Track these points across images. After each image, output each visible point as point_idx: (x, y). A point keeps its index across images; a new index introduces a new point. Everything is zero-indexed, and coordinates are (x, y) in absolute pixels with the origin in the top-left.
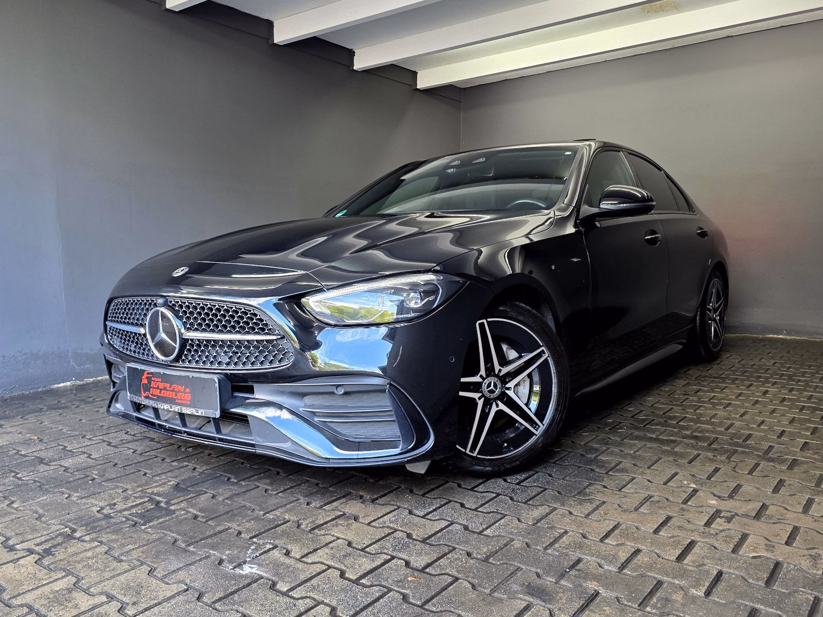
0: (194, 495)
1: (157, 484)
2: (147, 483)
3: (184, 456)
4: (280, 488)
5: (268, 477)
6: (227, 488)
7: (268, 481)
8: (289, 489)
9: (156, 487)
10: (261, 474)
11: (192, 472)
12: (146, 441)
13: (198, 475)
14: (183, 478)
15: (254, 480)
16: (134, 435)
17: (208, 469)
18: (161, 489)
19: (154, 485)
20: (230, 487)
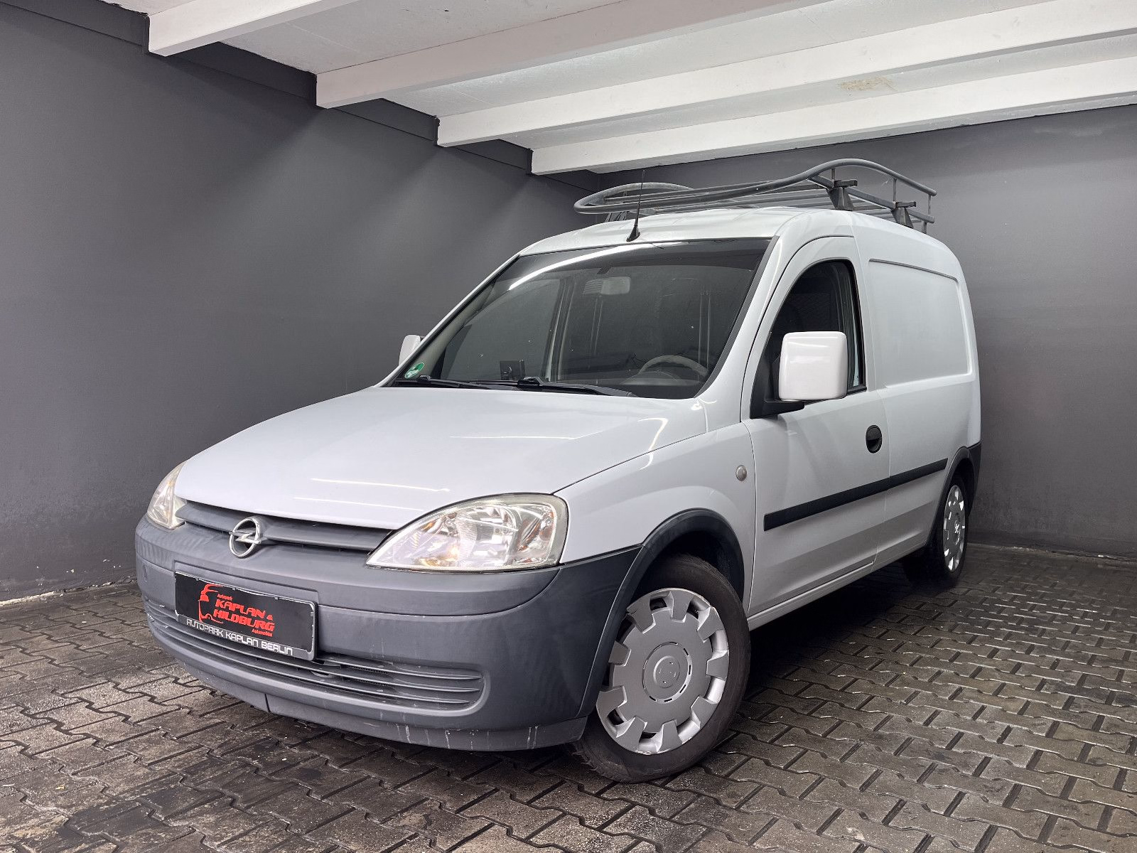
0: (87, 846)
1: (36, 820)
2: (21, 819)
3: (97, 762)
4: (227, 833)
5: (214, 811)
6: (144, 831)
7: (212, 819)
8: (241, 835)
9: (33, 827)
10: (206, 804)
11: (100, 797)
12: (50, 729)
13: (106, 804)
14: (81, 808)
15: (191, 817)
16: (33, 716)
17: (127, 791)
18: (40, 831)
19: (31, 822)
20: (150, 831)
